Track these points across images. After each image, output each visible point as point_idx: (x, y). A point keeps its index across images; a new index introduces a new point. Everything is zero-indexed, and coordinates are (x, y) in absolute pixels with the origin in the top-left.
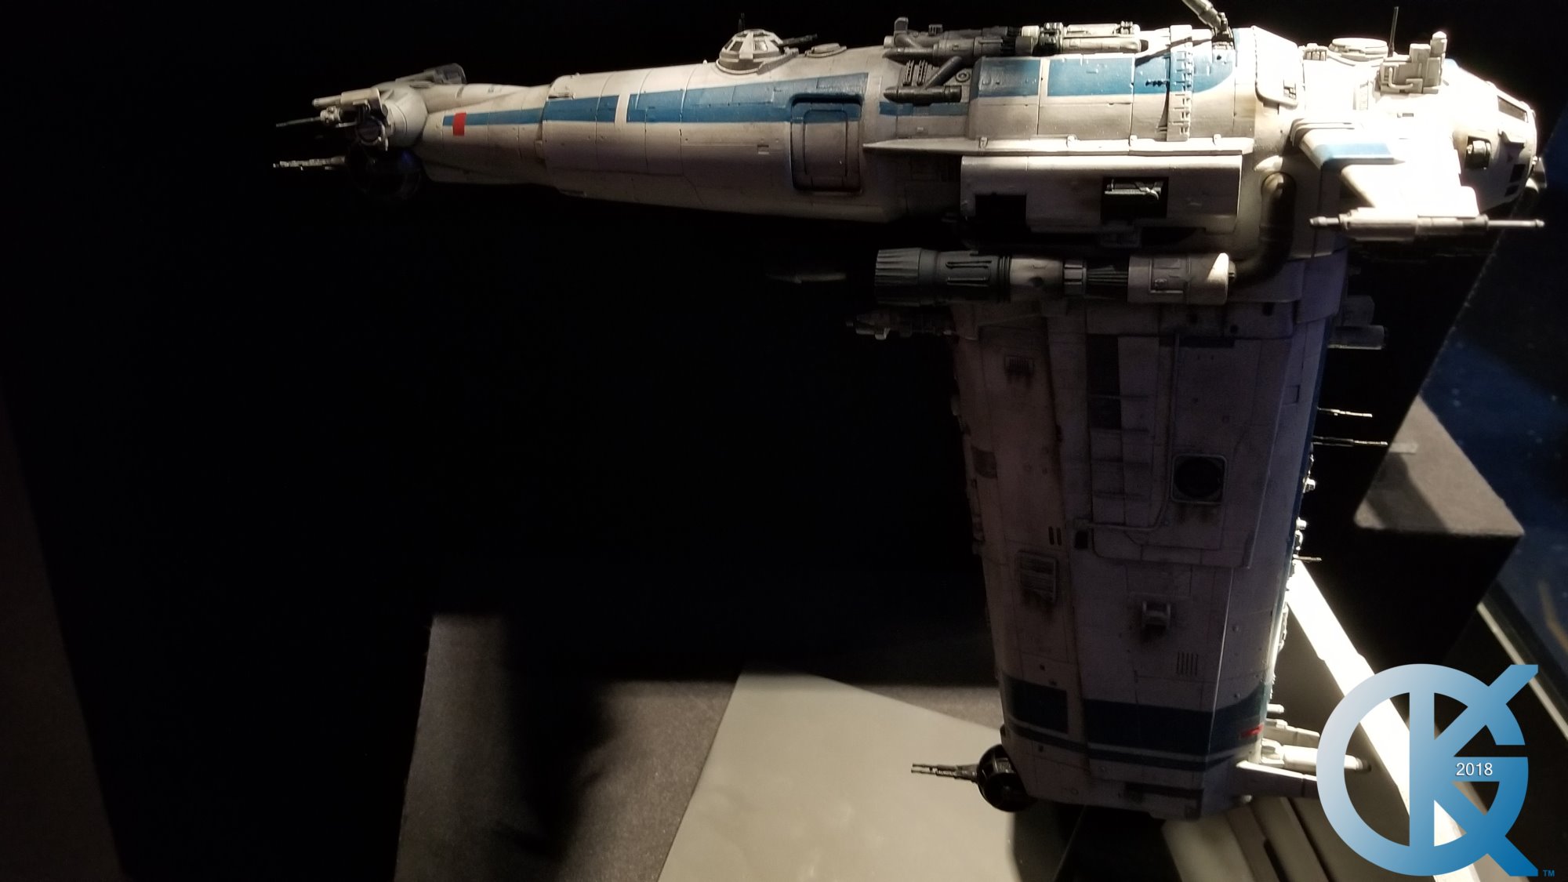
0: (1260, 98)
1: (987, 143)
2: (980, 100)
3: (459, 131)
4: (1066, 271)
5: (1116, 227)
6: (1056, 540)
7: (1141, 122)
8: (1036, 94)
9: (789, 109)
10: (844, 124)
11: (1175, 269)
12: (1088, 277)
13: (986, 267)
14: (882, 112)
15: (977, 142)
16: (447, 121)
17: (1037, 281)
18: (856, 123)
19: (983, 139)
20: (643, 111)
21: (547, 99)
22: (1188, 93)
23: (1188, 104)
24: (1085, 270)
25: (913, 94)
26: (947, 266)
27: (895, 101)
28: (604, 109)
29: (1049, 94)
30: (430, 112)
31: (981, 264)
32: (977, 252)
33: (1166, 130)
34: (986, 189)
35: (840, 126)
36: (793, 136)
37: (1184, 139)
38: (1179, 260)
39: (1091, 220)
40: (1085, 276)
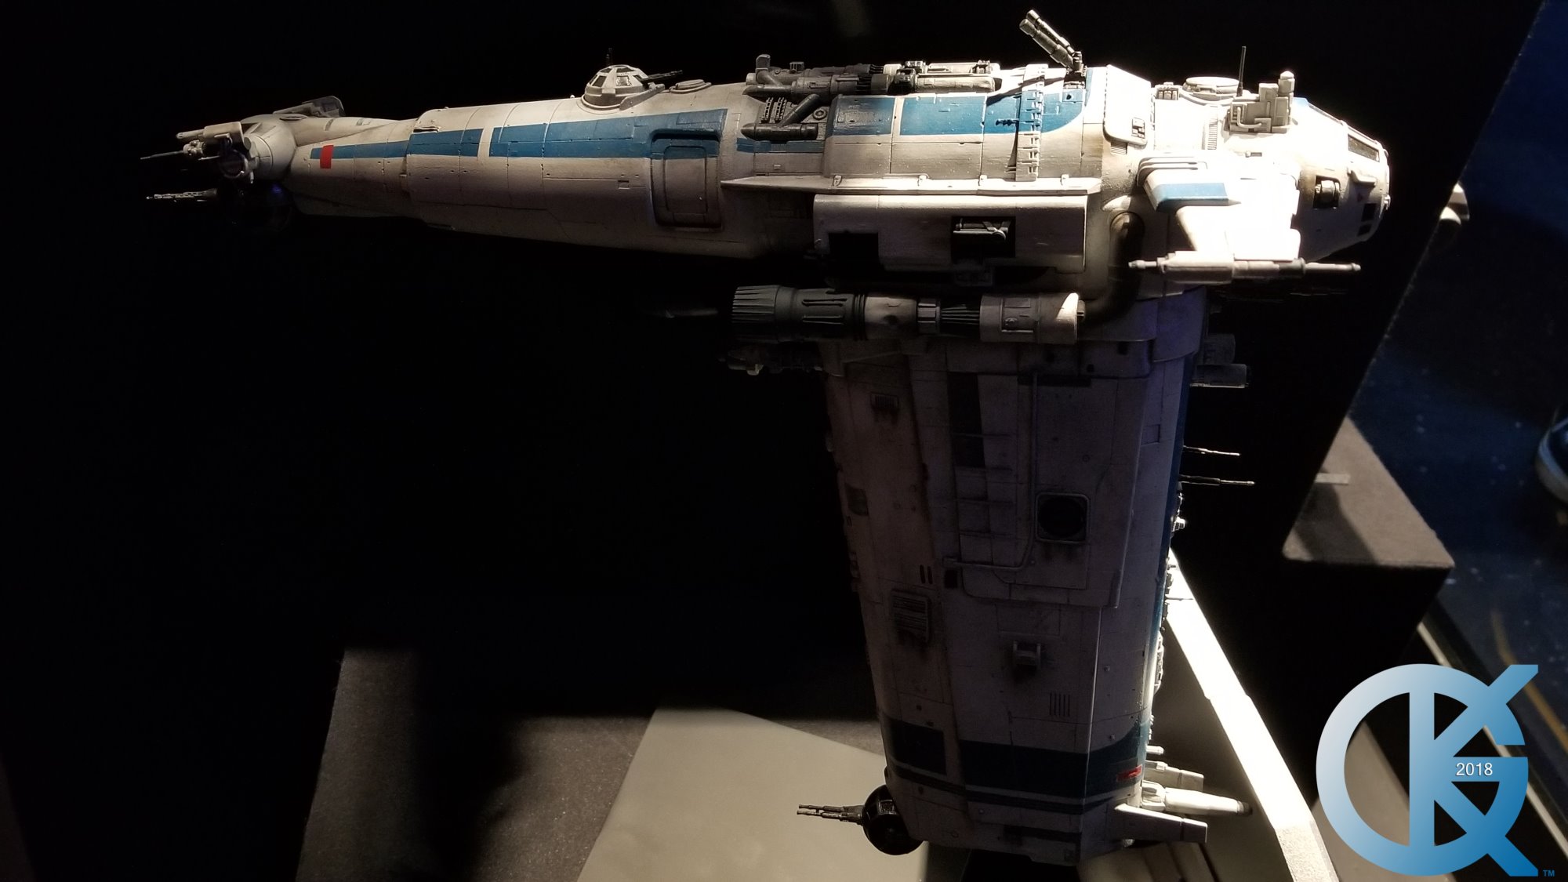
0: (1108, 137)
1: (840, 182)
2: (835, 138)
3: (326, 164)
4: (920, 310)
5: (965, 266)
6: (927, 580)
7: (990, 162)
8: (890, 133)
9: (649, 145)
10: (704, 160)
11: (1026, 308)
12: (941, 316)
13: (841, 305)
14: (739, 149)
15: (831, 180)
16: (315, 154)
17: (891, 319)
18: (715, 159)
19: (836, 177)
20: (505, 146)
21: (413, 133)
22: (1037, 133)
23: (1037, 144)
24: (938, 308)
25: (770, 131)
26: (803, 303)
27: (753, 138)
28: (467, 142)
29: (901, 134)
30: (298, 145)
31: (835, 302)
32: (833, 290)
33: (1015, 170)
34: (838, 227)
35: (699, 162)
36: (653, 172)
37: (1032, 179)
38: (1029, 299)
39: (941, 259)
40: (938, 314)
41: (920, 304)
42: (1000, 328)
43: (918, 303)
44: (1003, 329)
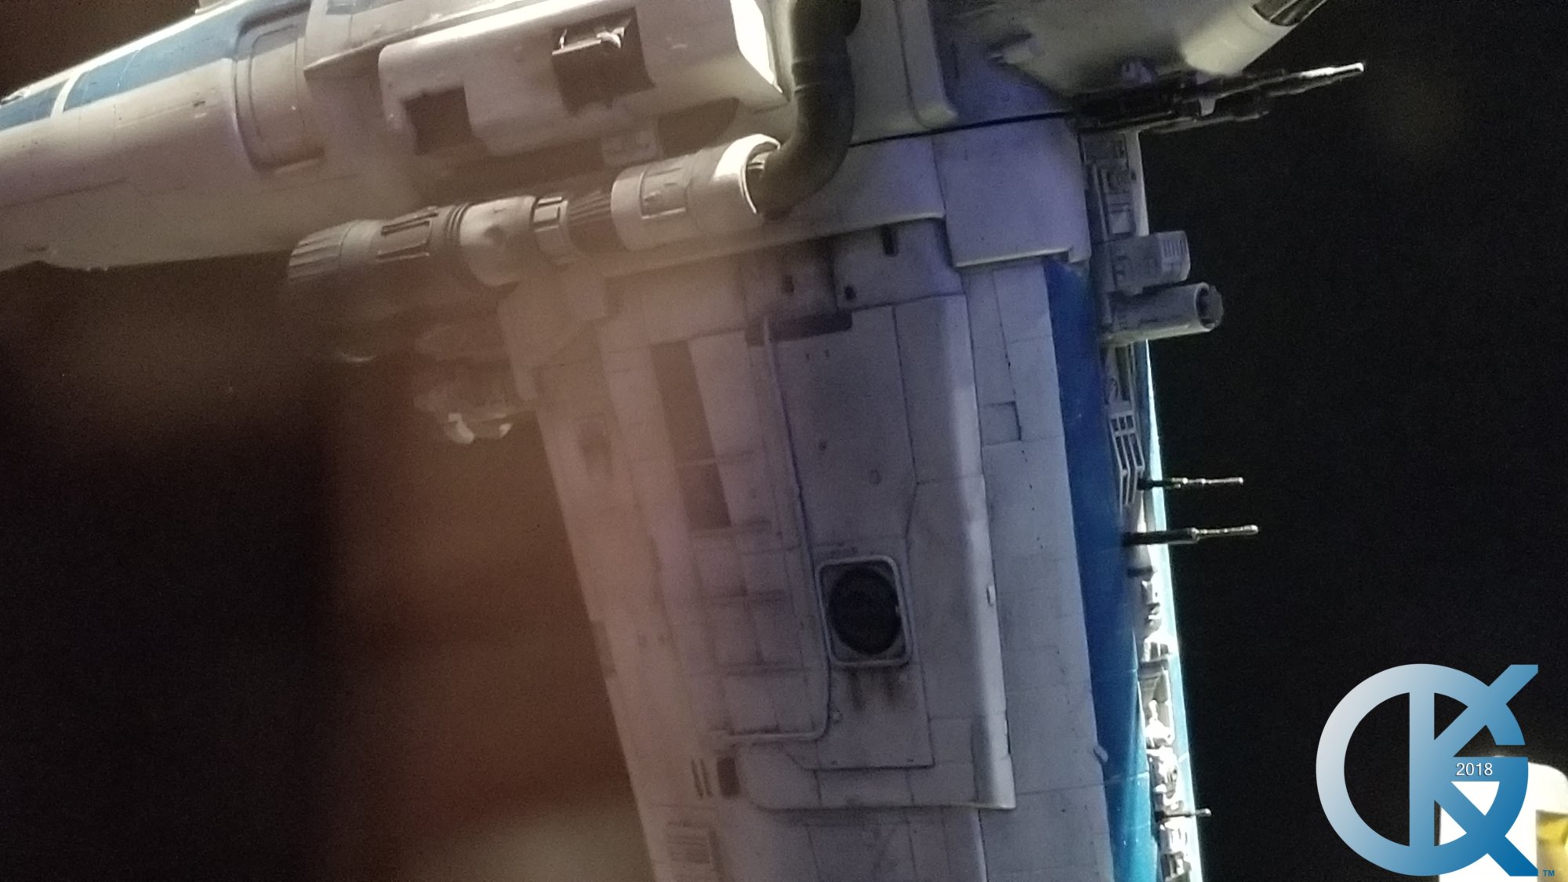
4: (539, 210)
6: (703, 787)
9: (238, 41)
10: (292, 45)
12: (569, 215)
13: (430, 224)
14: (330, 12)
17: (495, 232)
24: (566, 202)
26: (382, 234)
28: (46, 100)
34: (411, 88)
35: (290, 48)
36: (238, 81)
40: (563, 212)
41: (542, 201)
42: (640, 214)
43: (537, 200)
44: (644, 213)
